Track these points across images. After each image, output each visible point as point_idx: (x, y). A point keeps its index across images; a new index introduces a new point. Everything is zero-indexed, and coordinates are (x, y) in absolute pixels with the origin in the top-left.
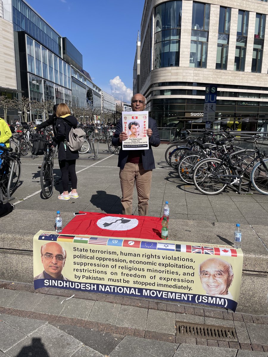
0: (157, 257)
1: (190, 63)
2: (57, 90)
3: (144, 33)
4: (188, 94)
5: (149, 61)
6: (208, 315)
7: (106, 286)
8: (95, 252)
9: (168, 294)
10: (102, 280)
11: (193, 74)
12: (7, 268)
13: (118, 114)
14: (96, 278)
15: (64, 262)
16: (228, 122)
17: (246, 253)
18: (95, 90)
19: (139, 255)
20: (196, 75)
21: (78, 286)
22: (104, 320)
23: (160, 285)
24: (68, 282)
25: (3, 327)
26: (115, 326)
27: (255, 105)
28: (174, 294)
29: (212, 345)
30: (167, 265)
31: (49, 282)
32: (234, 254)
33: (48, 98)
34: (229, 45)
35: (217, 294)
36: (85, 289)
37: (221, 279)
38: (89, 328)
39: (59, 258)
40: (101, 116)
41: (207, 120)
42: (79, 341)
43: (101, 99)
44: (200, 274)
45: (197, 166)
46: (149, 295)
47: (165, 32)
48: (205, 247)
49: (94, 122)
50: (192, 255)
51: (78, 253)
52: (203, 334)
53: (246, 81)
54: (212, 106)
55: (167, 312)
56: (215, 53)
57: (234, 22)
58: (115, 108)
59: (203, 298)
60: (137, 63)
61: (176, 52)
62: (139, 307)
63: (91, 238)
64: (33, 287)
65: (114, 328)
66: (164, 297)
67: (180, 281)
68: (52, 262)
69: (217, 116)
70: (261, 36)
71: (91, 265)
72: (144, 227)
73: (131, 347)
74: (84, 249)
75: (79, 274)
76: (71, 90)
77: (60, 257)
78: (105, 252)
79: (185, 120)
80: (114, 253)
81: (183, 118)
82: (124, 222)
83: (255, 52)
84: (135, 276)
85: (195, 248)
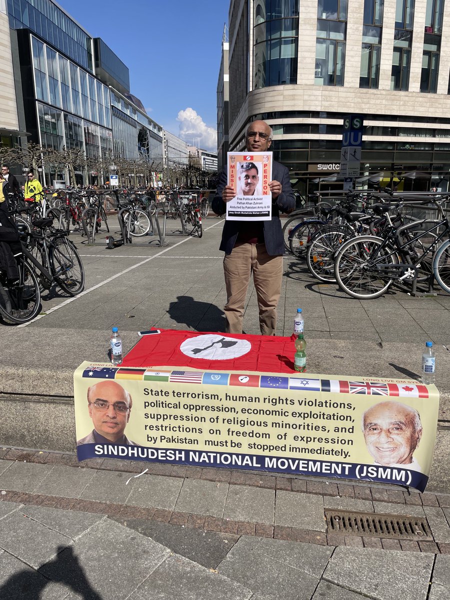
0: (289, 402)
1: (315, 77)
2: (87, 131)
3: (234, 28)
4: (313, 132)
5: (245, 76)
6: (379, 498)
7: (200, 453)
8: (182, 395)
9: (308, 464)
10: (194, 443)
11: (320, 98)
12: (29, 426)
13: (193, 169)
14: (184, 441)
15: (129, 415)
16: (381, 179)
17: (444, 391)
18: (151, 129)
19: (257, 399)
20: (326, 98)
21: (153, 454)
22: (203, 509)
23: (294, 449)
24: (136, 449)
25: (31, 528)
26: (222, 519)
27: (427, 149)
28: (318, 464)
29: (391, 548)
30: (306, 415)
31: (103, 449)
32: (422, 394)
33: (71, 144)
34: (381, 45)
35: (394, 462)
36: (165, 459)
37: (401, 436)
38: (178, 524)
39: (120, 407)
40: (163, 175)
41: (347, 176)
42: (164, 546)
43: (163, 145)
44: (363, 429)
45: (342, 250)
46: (275, 467)
47: (272, 24)
48: (371, 383)
49: (153, 184)
50: (350, 397)
51: (151, 399)
52: (373, 530)
53: (411, 108)
54: (355, 152)
55: (308, 495)
56: (358, 59)
57: (390, 6)
58: (188, 159)
59: (370, 469)
60: (223, 79)
61: (291, 58)
62: (260, 487)
63: (174, 373)
64: (75, 458)
65: (220, 523)
66: (301, 469)
67: (328, 442)
68: (107, 415)
69: (363, 168)
70: (436, 30)
71: (175, 417)
72: (262, 353)
73: (253, 554)
74: (162, 391)
75: (154, 433)
76: (112, 130)
77: (122, 406)
78: (199, 395)
79: (308, 176)
80: (215, 396)
81: (304, 174)
82: (226, 345)
83: (427, 57)
84: (251, 435)
85: (354, 385)
